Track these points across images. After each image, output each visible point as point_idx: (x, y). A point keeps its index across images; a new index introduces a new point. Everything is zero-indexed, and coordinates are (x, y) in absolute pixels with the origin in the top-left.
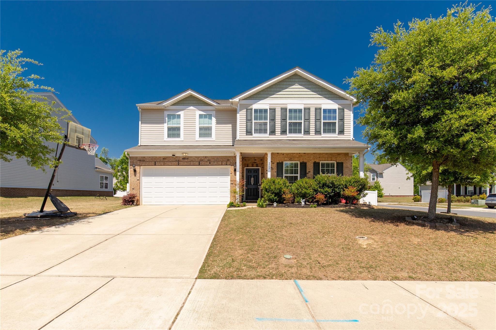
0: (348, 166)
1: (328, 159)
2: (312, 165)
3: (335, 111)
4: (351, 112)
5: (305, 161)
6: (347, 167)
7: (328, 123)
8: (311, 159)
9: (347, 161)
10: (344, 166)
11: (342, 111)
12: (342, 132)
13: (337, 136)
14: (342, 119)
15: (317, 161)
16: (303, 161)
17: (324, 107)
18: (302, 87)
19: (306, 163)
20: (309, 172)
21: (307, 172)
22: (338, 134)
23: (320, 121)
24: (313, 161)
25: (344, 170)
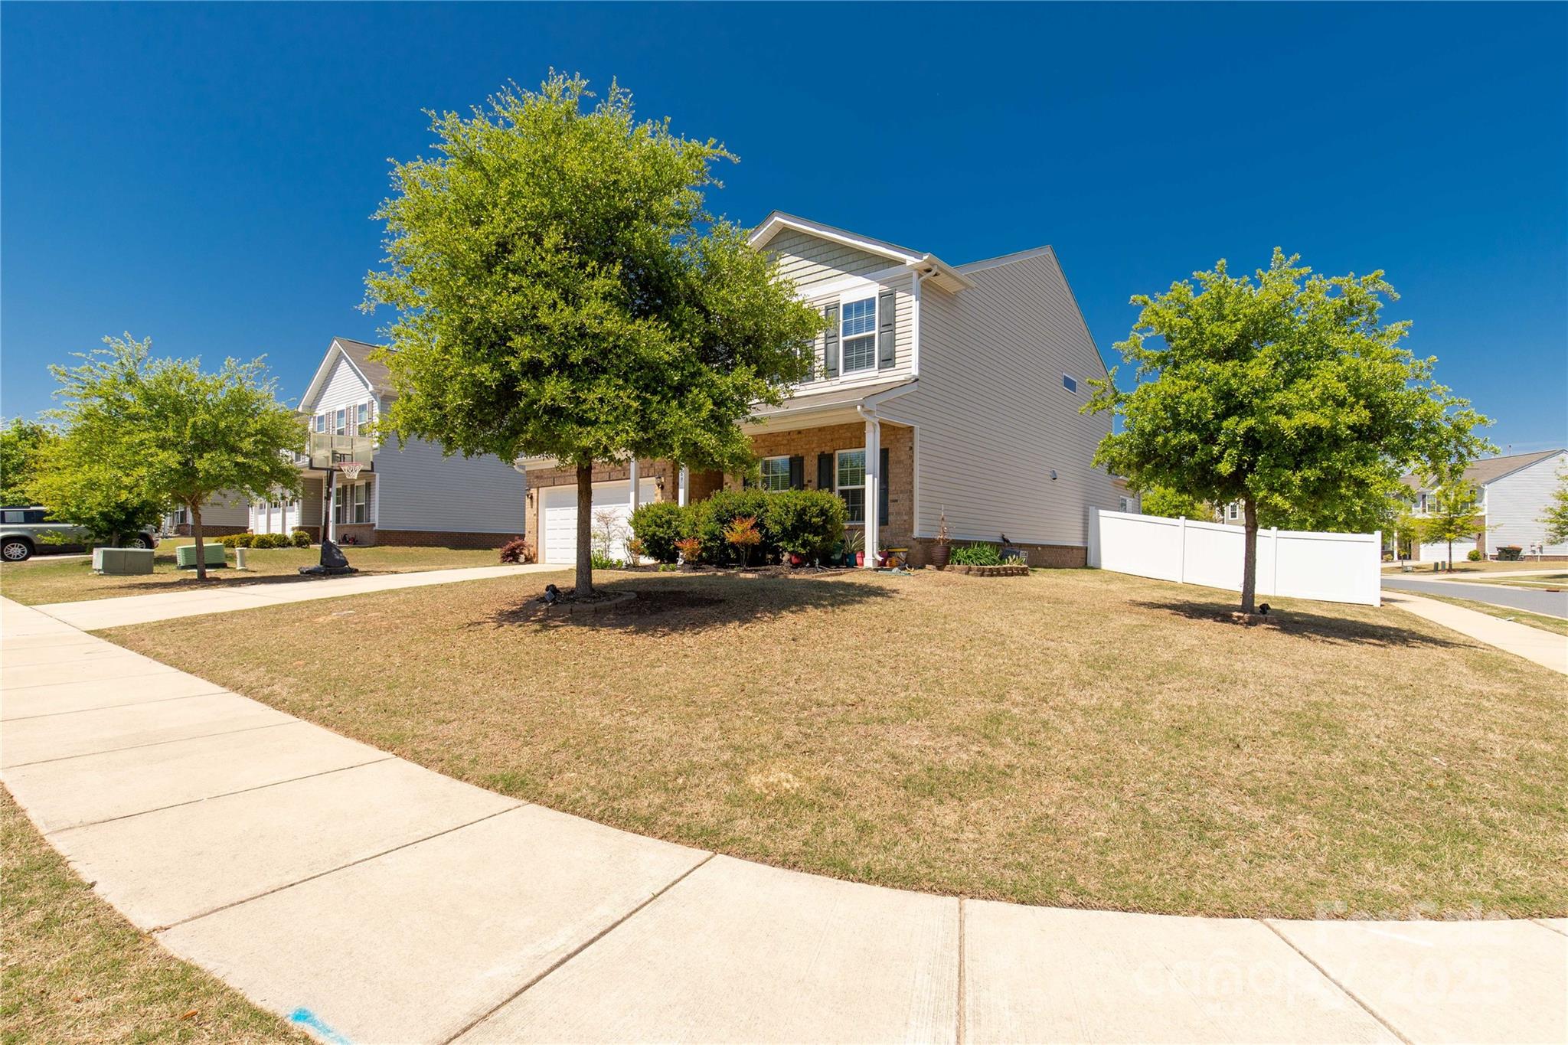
0: (902, 458)
1: (851, 443)
2: (816, 461)
3: (870, 303)
4: (914, 297)
5: (800, 453)
6: (900, 462)
7: (857, 340)
8: (814, 446)
9: (898, 445)
10: (890, 459)
11: (888, 298)
12: (888, 361)
13: (876, 374)
14: (889, 325)
15: (827, 450)
16: (796, 453)
17: (846, 299)
18: (798, 259)
19: (802, 459)
20: (810, 481)
21: (805, 483)
22: (879, 368)
23: (835, 339)
24: (818, 451)
25: (890, 471)
